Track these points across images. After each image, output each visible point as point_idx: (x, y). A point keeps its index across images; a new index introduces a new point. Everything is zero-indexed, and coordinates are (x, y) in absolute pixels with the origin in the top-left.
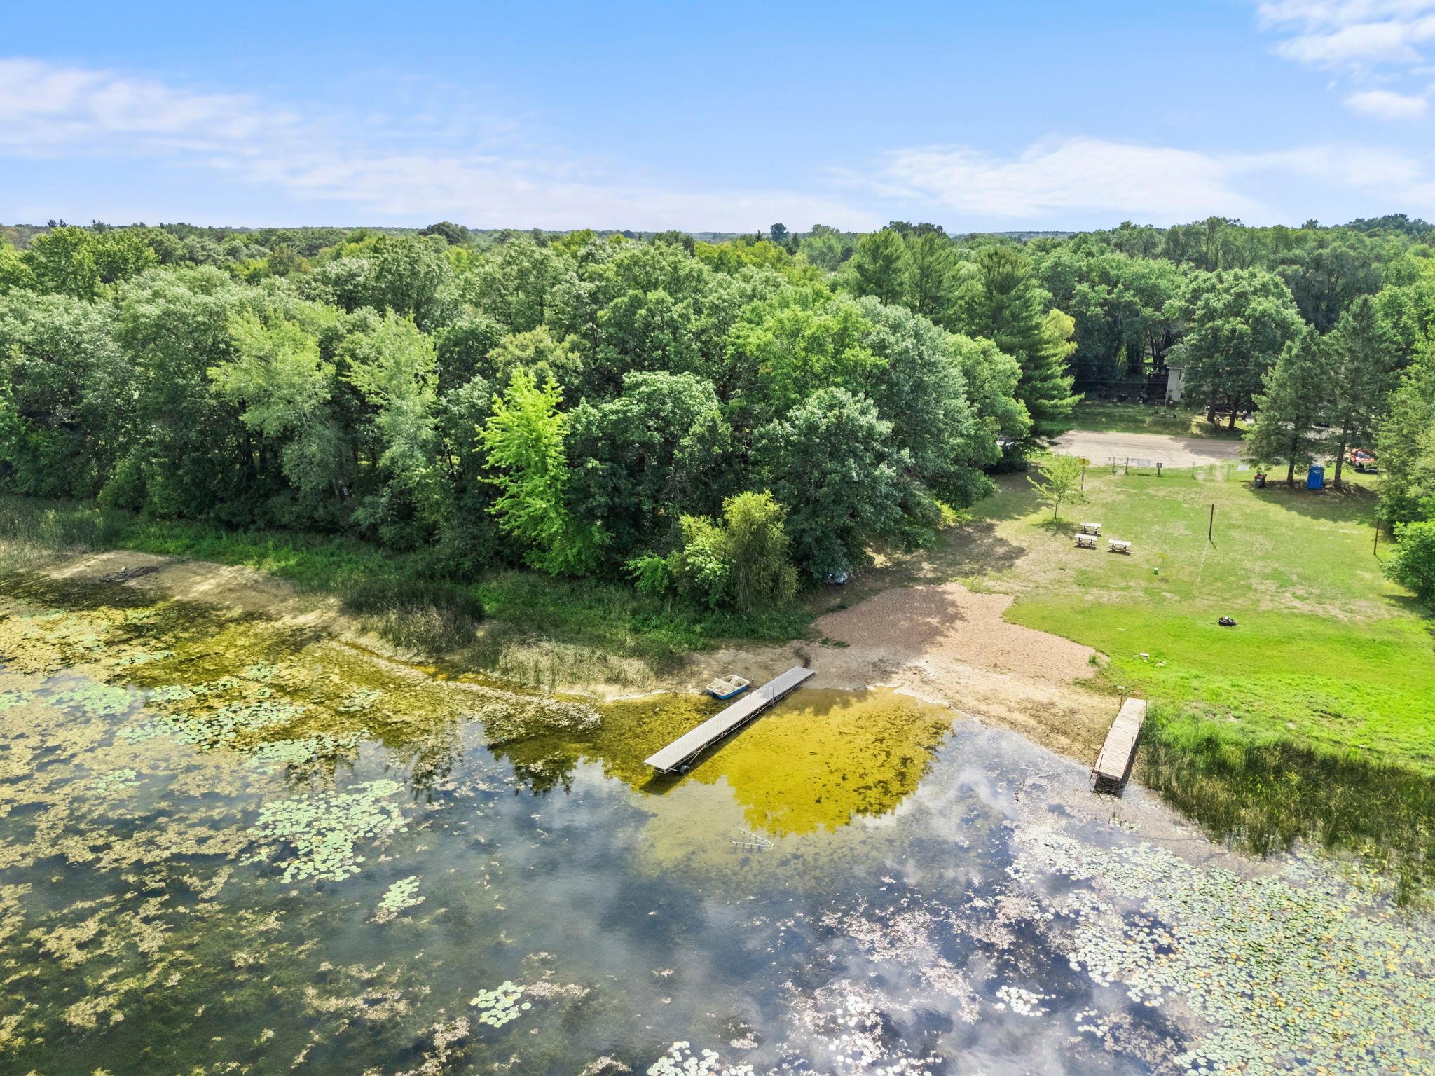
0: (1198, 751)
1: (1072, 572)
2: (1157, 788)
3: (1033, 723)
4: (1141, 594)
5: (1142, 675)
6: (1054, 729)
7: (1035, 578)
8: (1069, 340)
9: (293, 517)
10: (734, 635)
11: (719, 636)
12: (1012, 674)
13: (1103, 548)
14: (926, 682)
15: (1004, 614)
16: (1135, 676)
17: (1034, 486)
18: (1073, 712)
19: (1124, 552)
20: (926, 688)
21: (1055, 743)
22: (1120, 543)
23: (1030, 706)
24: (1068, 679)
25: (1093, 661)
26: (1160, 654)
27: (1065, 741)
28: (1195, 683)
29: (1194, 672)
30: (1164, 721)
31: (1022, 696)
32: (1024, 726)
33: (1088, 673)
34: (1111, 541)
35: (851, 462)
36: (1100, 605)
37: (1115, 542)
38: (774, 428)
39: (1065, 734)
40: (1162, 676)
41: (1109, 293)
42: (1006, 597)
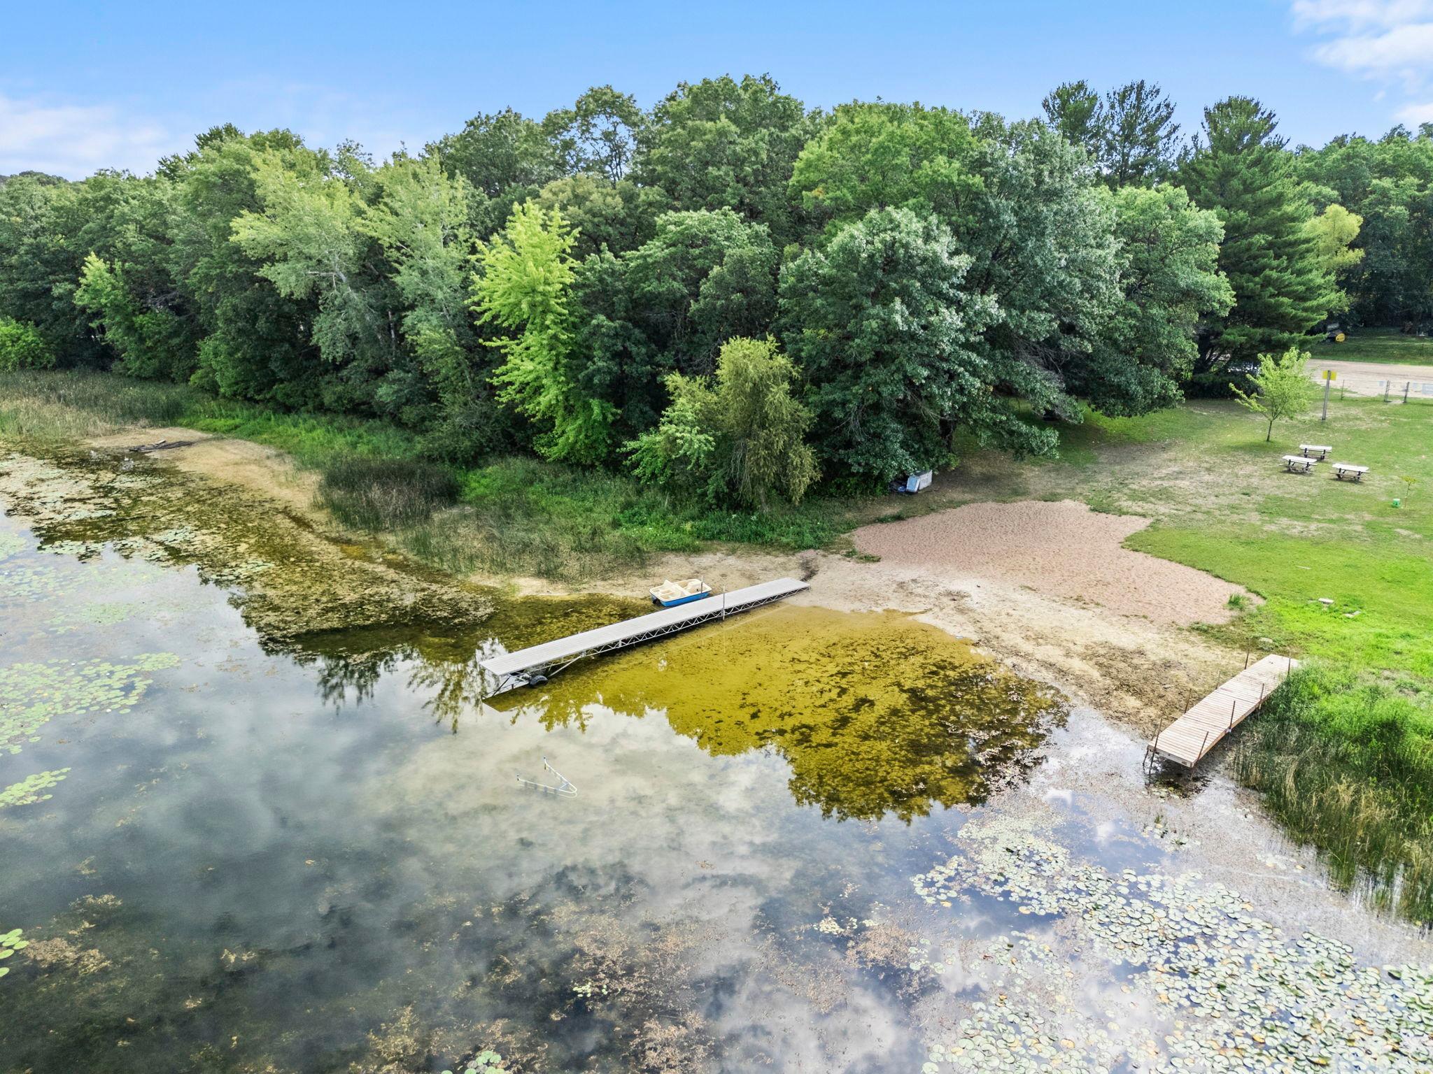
0: (1362, 739)
1: (1260, 499)
2: (1259, 787)
3: (1095, 674)
4: (1359, 528)
5: (1310, 627)
6: (1125, 686)
7: (1200, 501)
8: (1352, 246)
9: (334, 398)
10: (732, 538)
11: (713, 538)
12: (1098, 610)
13: (1324, 473)
14: (962, 611)
15: (1127, 539)
16: (1298, 627)
17: (1238, 396)
18: (1167, 665)
19: (1355, 480)
20: (960, 618)
21: (1115, 704)
22: (1351, 468)
23: (1102, 651)
24: (1183, 623)
25: (1234, 602)
26: (1355, 602)
27: (1132, 702)
28: (1401, 645)
29: (1403, 629)
30: (1316, 690)
31: (1099, 638)
32: (1078, 677)
33: (1220, 617)
34: (1337, 466)
35: (898, 304)
36: (1284, 536)
37: (1344, 467)
38: (806, 261)
39: (1138, 693)
40: (1345, 631)
41: (1421, 188)
42: (1142, 520)
